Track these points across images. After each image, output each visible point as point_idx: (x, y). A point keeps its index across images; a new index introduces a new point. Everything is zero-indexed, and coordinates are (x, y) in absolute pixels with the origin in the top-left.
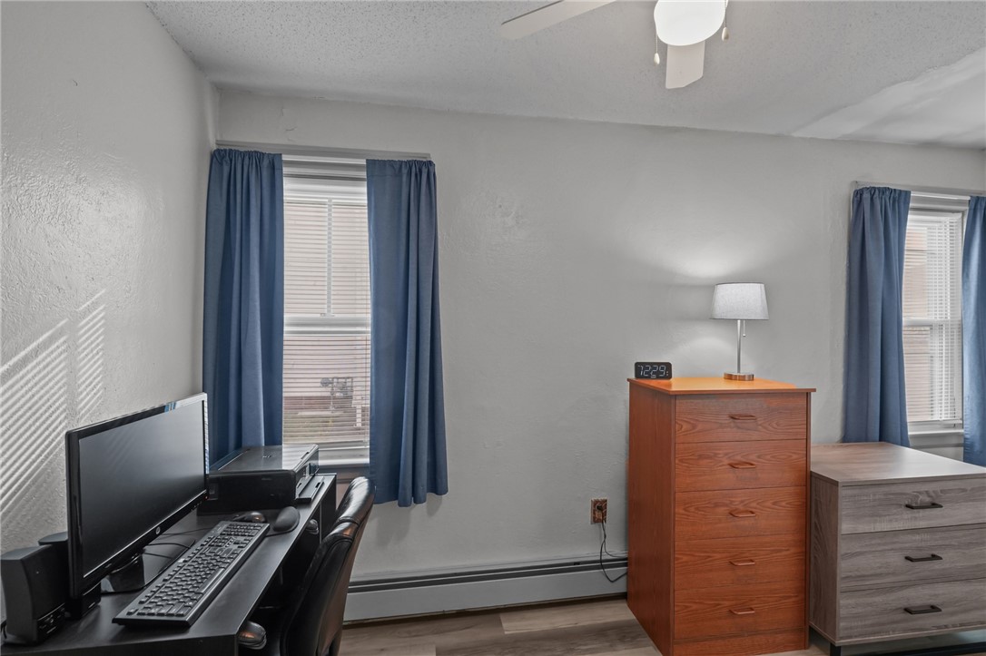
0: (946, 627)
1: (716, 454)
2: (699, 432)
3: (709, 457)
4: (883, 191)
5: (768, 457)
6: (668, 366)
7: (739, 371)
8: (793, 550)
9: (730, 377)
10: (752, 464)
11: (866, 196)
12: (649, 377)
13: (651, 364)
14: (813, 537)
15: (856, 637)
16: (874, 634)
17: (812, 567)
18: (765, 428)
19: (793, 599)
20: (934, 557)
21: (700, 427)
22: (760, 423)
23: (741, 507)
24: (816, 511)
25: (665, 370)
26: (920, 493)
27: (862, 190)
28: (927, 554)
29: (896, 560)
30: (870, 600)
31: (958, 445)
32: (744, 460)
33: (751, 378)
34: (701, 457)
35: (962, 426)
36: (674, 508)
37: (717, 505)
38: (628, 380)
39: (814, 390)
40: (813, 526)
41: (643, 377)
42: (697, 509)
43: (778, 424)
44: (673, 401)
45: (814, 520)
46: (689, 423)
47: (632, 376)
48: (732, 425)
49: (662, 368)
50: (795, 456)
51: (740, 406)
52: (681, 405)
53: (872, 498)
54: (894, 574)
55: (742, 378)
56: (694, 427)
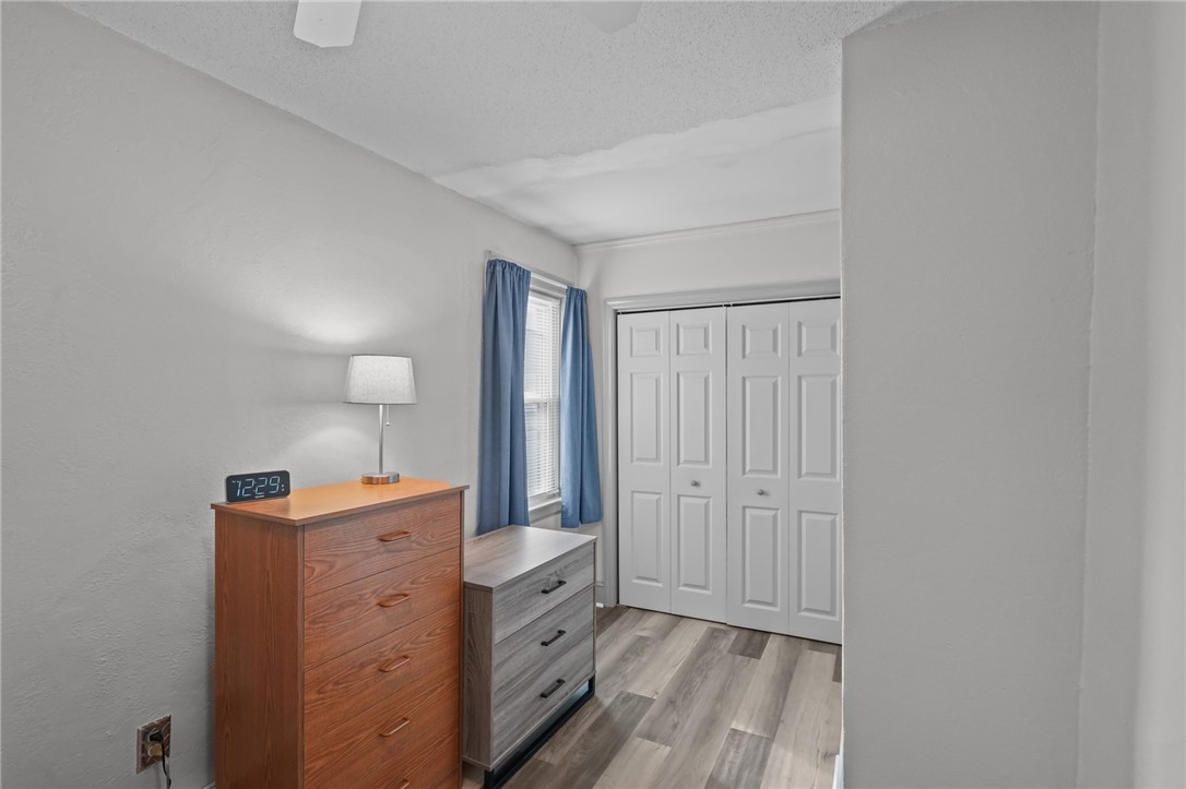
0: (567, 694)
1: (361, 595)
2: (339, 571)
3: (353, 603)
4: (512, 266)
5: (423, 579)
6: (284, 476)
7: (381, 471)
8: (447, 682)
9: (369, 481)
10: (406, 595)
11: (499, 268)
12: (252, 498)
13: (255, 476)
14: (466, 657)
15: (506, 749)
16: (519, 736)
17: (465, 691)
18: (419, 544)
19: (448, 740)
20: (561, 633)
21: (339, 564)
22: (413, 539)
23: (392, 656)
24: (470, 625)
25: (278, 484)
26: (551, 575)
27: (495, 261)
28: (555, 634)
29: (536, 648)
30: (517, 702)
31: (558, 512)
32: (395, 592)
33: (397, 479)
34: (341, 607)
35: (559, 494)
36: (303, 697)
37: (362, 666)
38: (213, 506)
39: (468, 487)
40: (466, 644)
41: (241, 499)
42: (337, 683)
43: (432, 536)
44: (299, 535)
45: (467, 637)
46: (324, 561)
47: (221, 498)
48: (382, 550)
49: (275, 481)
50: (449, 570)
51: (389, 523)
52: (311, 539)
53: (518, 595)
54: (534, 665)
55: (385, 481)
56: (332, 566)
